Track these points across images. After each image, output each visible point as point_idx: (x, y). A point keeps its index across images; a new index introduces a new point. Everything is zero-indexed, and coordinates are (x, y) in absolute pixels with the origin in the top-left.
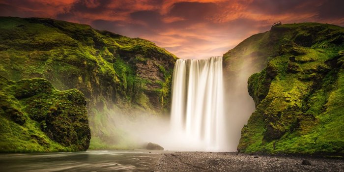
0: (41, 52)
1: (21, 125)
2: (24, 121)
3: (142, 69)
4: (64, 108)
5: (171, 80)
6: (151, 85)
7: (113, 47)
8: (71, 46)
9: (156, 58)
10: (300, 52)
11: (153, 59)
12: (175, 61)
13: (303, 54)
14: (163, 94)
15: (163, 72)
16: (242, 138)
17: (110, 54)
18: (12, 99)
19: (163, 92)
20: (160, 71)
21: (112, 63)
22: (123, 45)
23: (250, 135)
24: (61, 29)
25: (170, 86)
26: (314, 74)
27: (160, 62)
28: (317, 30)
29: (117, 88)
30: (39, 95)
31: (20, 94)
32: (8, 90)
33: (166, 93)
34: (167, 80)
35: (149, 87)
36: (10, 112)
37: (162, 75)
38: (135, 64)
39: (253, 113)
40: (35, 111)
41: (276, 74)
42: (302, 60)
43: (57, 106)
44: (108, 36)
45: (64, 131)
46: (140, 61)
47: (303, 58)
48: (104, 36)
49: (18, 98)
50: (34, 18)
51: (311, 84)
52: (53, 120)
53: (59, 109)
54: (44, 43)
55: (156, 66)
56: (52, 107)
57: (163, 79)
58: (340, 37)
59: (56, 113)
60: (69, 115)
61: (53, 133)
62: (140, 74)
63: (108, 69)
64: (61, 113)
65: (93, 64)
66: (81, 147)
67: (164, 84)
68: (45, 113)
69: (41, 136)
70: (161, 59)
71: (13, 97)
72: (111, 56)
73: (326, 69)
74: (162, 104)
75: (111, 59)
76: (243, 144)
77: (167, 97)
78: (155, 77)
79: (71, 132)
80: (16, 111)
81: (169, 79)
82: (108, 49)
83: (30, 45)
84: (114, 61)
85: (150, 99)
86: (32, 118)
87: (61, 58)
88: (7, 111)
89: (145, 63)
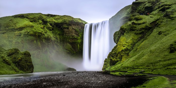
0: (19, 32)
1: (10, 65)
2: (10, 64)
3: (67, 31)
4: (23, 58)
5: (83, 35)
6: (72, 39)
7: (52, 22)
8: (30, 27)
9: (74, 25)
10: (139, 18)
11: (72, 26)
12: (84, 25)
13: (141, 19)
14: (78, 43)
15: (78, 32)
16: (104, 65)
17: (50, 26)
18: (7, 57)
19: (78, 42)
20: (76, 31)
21: (51, 31)
22: (57, 20)
23: (107, 63)
24: (27, 18)
25: (82, 38)
26: (143, 30)
27: (76, 27)
28: (156, 2)
29: (54, 43)
30: (15, 54)
31: (9, 54)
32: (5, 53)
33: (81, 42)
34: (81, 35)
35: (70, 40)
36: (6, 61)
37: (77, 33)
38: (63, 29)
39: (110, 53)
40: (14, 60)
41: (125, 32)
42: (139, 23)
43: (21, 58)
44: (50, 16)
45: (24, 66)
46: (65, 28)
47: (140, 22)
48: (48, 17)
49: (8, 56)
50: (16, 15)
51: (140, 36)
52: (20, 63)
53: (21, 59)
54: (20, 27)
55: (74, 29)
56: (19, 58)
57: (78, 35)
58: (164, 7)
59: (20, 60)
60: (25, 60)
61: (20, 67)
62: (66, 34)
63: (49, 35)
64: (22, 60)
65: (40, 34)
66: (30, 72)
67: (79, 38)
68: (17, 61)
69: (16, 69)
70: (76, 25)
71: (7, 56)
72: (51, 27)
73: (149, 27)
74: (78, 48)
75: (51, 29)
76: (104, 67)
77: (81, 44)
78: (74, 34)
79: (26, 66)
80: (8, 61)
81: (82, 35)
82: (49, 24)
83: (15, 29)
84: (53, 29)
85: (72, 46)
86: (13, 63)
87: (27, 33)
88: (5, 61)
89: (68, 28)
